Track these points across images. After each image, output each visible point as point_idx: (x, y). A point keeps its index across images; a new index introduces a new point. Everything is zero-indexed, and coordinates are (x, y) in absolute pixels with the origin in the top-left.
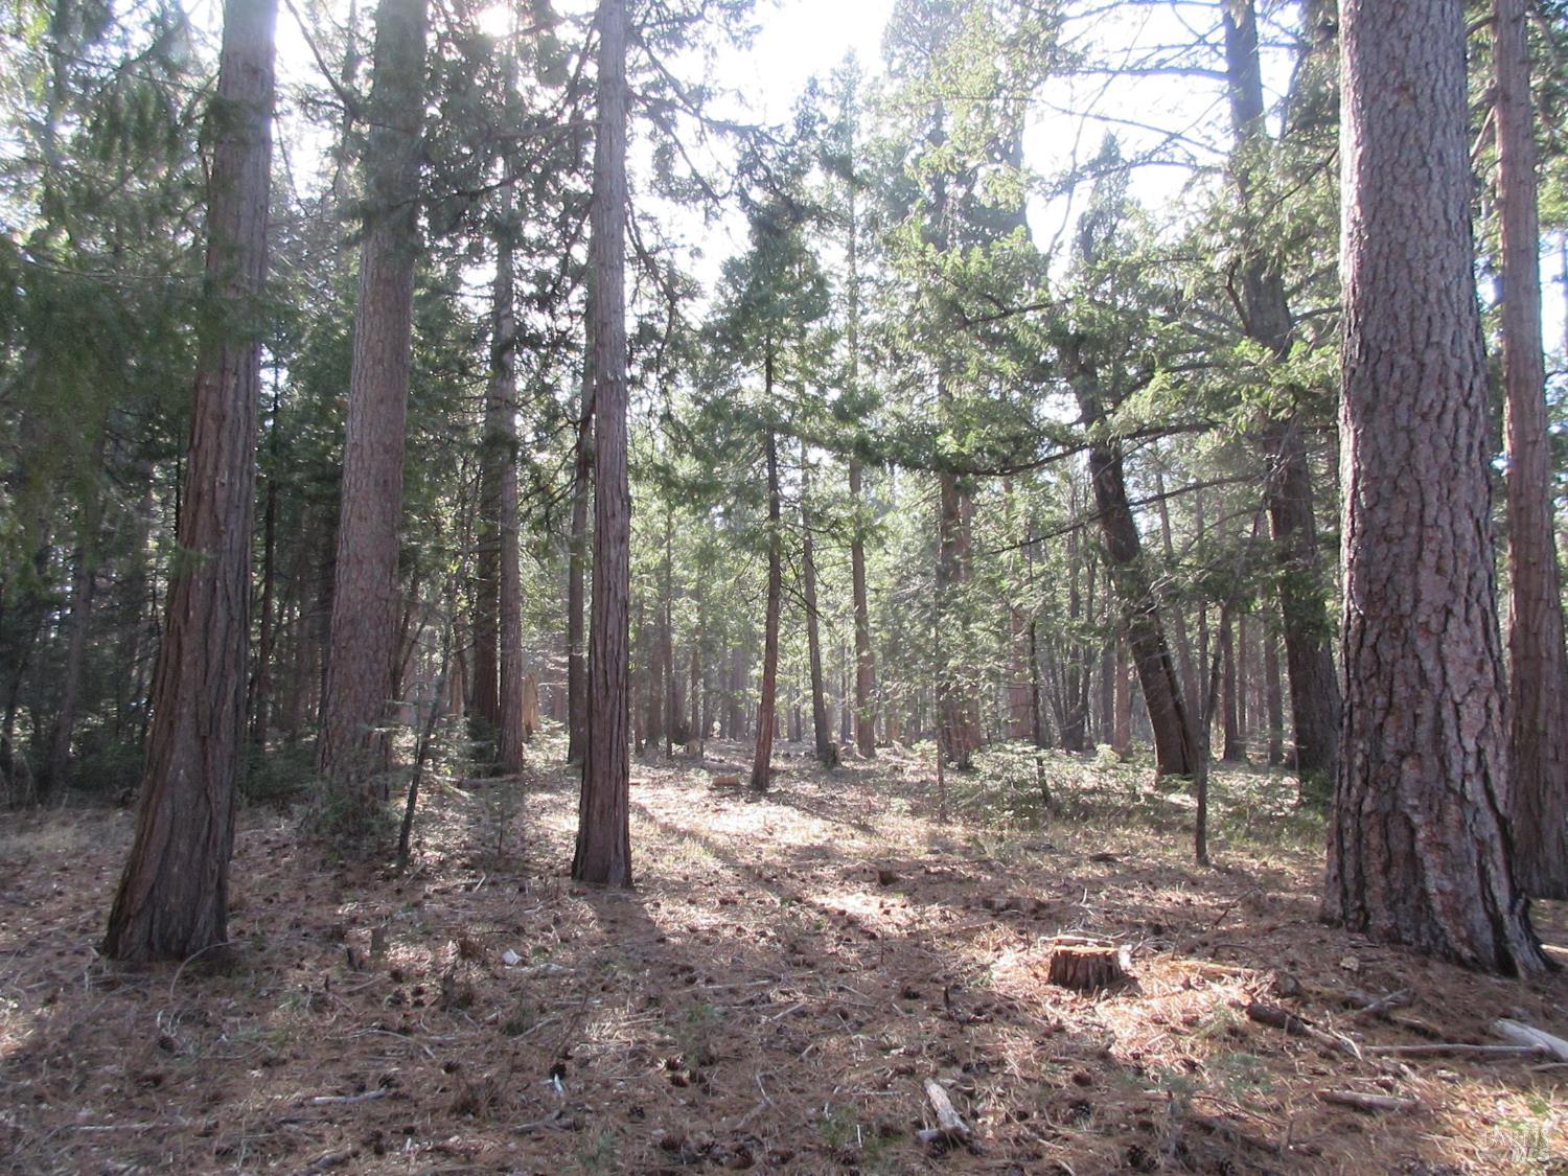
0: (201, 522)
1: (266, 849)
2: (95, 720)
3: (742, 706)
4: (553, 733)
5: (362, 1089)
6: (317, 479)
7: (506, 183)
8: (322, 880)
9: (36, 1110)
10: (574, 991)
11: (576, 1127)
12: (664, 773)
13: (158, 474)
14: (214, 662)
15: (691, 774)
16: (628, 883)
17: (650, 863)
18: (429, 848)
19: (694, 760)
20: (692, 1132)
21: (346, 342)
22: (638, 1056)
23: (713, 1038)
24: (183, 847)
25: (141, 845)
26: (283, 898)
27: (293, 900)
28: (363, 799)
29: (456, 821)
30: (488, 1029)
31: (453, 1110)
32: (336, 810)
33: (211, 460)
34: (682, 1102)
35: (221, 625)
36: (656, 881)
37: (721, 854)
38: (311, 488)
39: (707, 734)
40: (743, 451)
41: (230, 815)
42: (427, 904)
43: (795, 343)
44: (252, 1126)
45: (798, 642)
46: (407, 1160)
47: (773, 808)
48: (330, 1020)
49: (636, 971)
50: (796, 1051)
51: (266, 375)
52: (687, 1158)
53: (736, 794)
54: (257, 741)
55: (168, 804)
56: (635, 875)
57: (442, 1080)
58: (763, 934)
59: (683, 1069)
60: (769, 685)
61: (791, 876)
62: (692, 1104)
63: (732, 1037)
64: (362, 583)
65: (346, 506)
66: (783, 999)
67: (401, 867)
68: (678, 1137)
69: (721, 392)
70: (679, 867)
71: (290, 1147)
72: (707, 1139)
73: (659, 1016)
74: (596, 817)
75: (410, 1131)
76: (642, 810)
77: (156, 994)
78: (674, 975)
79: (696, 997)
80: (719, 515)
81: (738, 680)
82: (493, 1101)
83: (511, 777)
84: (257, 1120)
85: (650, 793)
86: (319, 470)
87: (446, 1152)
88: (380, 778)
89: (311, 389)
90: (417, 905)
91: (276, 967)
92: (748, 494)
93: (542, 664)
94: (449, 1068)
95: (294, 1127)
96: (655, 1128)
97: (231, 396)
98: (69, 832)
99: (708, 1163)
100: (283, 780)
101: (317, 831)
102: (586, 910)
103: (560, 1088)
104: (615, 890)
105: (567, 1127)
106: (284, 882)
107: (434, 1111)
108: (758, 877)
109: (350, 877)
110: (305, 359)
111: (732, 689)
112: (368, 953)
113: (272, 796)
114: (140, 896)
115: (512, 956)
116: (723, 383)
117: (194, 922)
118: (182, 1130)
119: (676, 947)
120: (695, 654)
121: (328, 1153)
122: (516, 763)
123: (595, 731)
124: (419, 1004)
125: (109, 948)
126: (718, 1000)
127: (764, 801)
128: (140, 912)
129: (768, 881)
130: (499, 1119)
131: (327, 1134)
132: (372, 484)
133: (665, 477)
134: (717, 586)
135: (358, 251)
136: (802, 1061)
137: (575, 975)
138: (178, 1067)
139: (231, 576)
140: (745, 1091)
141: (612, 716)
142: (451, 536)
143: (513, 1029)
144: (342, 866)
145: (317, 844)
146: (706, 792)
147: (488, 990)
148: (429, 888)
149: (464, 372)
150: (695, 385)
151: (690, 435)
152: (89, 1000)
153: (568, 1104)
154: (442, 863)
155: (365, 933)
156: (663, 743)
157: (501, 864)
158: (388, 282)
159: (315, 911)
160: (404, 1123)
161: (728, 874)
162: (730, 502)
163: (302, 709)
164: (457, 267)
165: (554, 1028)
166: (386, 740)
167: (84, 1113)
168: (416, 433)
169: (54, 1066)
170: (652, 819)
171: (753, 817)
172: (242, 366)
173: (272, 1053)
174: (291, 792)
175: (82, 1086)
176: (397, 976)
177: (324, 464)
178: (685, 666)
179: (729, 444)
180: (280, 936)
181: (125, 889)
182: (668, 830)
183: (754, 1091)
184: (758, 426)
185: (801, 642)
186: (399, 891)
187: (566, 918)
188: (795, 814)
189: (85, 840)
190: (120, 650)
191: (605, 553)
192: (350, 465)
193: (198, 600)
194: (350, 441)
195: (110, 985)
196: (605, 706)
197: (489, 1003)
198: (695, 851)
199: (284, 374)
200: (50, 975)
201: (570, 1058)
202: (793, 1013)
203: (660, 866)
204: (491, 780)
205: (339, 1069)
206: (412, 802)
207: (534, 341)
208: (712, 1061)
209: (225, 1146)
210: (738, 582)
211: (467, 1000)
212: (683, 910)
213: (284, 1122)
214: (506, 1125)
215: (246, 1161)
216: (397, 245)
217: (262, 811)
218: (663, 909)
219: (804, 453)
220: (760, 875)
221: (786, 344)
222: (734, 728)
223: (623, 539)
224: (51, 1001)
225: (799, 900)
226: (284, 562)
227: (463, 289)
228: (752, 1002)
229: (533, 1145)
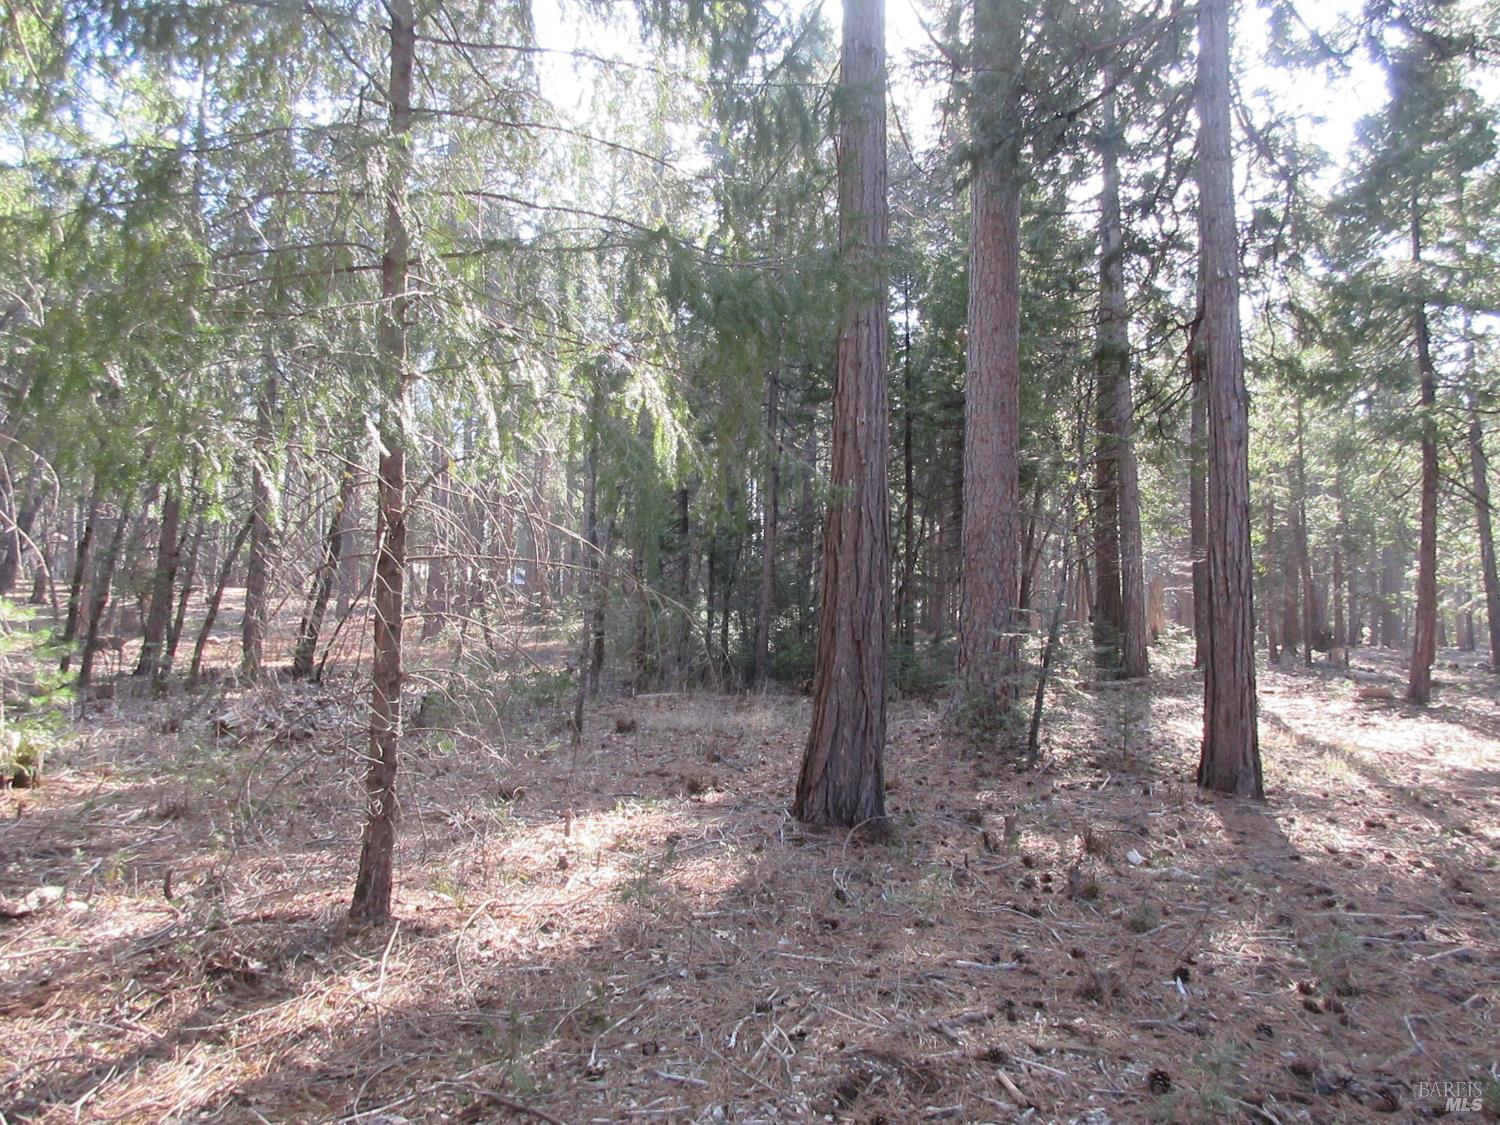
0: (847, 457)
1: (916, 737)
2: (784, 622)
3: (1396, 611)
4: (1179, 637)
5: (996, 959)
6: (946, 406)
7: (1110, 90)
8: (963, 769)
9: (750, 933)
10: (1199, 898)
11: (1200, 1032)
12: (1302, 681)
13: (821, 414)
14: (864, 577)
15: (1334, 683)
16: (1259, 794)
17: (1284, 775)
18: (1057, 746)
19: (1340, 669)
20: (1326, 1062)
21: (963, 277)
22: (1267, 973)
23: (1353, 968)
24: (847, 732)
25: (817, 727)
26: (930, 782)
27: (939, 784)
28: (996, 697)
29: (1083, 721)
30: (1112, 923)
31: (1078, 994)
32: (974, 707)
33: (852, 403)
34: (1316, 1028)
35: (867, 545)
36: (1289, 796)
37: (1367, 771)
38: (940, 416)
39: (1354, 642)
40: (1385, 331)
41: (883, 709)
42: (1055, 798)
43: (1451, 199)
44: (906, 976)
45: (1466, 540)
46: (1036, 1031)
47: (1435, 725)
48: (970, 893)
49: (1266, 886)
50: (1456, 999)
51: (898, 318)
52: (1320, 1087)
53: (1388, 708)
54: (907, 642)
55: (834, 697)
56: (1267, 787)
57: (1068, 963)
58: (1418, 865)
59: (1318, 995)
60: (1428, 587)
61: (1457, 803)
62: (1326, 1033)
63: (1378, 969)
64: (986, 501)
65: (969, 430)
66: (1443, 938)
67: (1032, 761)
68: (1310, 1064)
69: (1358, 267)
70: (1318, 783)
71: (937, 999)
72: (1344, 1072)
73: (1292, 936)
74: (1221, 724)
75: (1039, 1006)
76: (1275, 720)
77: (830, 852)
78: (1309, 895)
79: (1335, 923)
80: (1360, 402)
81: (1392, 582)
82: (1116, 992)
83: (1136, 680)
84: (911, 970)
85: (1286, 702)
86: (947, 399)
87: (1072, 1031)
88: (1009, 679)
89: (937, 324)
90: (1045, 798)
91: (924, 841)
92: (1392, 378)
93: (1166, 569)
94: (1076, 954)
95: (939, 982)
96: (1285, 1050)
97: (864, 346)
98: (769, 713)
99: (1345, 1098)
100: (929, 677)
101: (957, 724)
102: (1212, 818)
103: (1183, 991)
104: (1245, 801)
105: (1190, 1031)
106: (931, 767)
107: (1061, 991)
108: (1415, 800)
109: (987, 767)
110: (930, 298)
111: (1384, 593)
112: (1002, 838)
113: (921, 691)
114: (818, 771)
115: (1135, 856)
116: (1359, 258)
117: (859, 799)
118: (853, 969)
119: (1312, 867)
120: (1337, 555)
121: (967, 1011)
122: (1142, 667)
123: (1217, 640)
124: (1047, 890)
125: (798, 811)
126: (1360, 929)
127: (1423, 718)
128: (817, 785)
129: (1427, 806)
130: (1121, 1010)
131: (967, 994)
132: (991, 408)
133: (1289, 370)
134: (1362, 481)
135: (968, 191)
136: (1463, 1010)
137: (1200, 882)
138: (850, 916)
139: (873, 502)
140: (1393, 1031)
141: (1234, 624)
142: (1068, 449)
143: (1137, 927)
144: (980, 757)
145: (959, 735)
146: (1351, 704)
147: (1111, 886)
148: (1057, 783)
149: (1074, 289)
150: (1325, 264)
151: (1316, 322)
152: (785, 854)
153: (1191, 1008)
154: (1069, 760)
155: (1000, 819)
156: (1301, 649)
157: (1126, 765)
158: (995, 215)
159: (957, 796)
160: (1033, 997)
161: (1376, 794)
162: (1373, 387)
163: (945, 614)
164: (1063, 187)
165: (1177, 932)
166: (1014, 645)
167: (783, 942)
168: (1031, 353)
169: (761, 900)
170: (1287, 730)
171: (1408, 734)
172: (872, 317)
173: (921, 915)
174: (936, 688)
175: (780, 921)
176: (1028, 862)
177: (949, 392)
178: (1325, 568)
179: (1367, 325)
180: (927, 817)
181: (807, 764)
182: (1305, 742)
183: (1403, 1033)
184: (1404, 300)
185: (1470, 539)
186: (1029, 784)
187: (1192, 825)
188: (1465, 735)
189: (781, 721)
190: (800, 565)
191: (1221, 459)
192: (971, 391)
193: (848, 525)
194: (970, 370)
195: (800, 841)
196: (1227, 613)
197: (1113, 898)
198: (1336, 767)
199: (914, 314)
200: (758, 829)
201: (1194, 963)
202: (1454, 956)
203: (1296, 779)
204: (1117, 683)
205: (978, 939)
206: (1039, 701)
207: (1142, 248)
208: (1351, 992)
209: (885, 988)
210: (1384, 475)
211: (1092, 893)
212: (1321, 828)
213: (933, 977)
214: (1130, 1017)
215: (902, 1005)
216: (1003, 180)
217: (913, 703)
218: (1298, 825)
219: (1468, 324)
220: (1417, 799)
221: (1437, 201)
222: (1388, 633)
223: (1242, 442)
224: (758, 849)
225: (1467, 831)
226: (922, 482)
227: (1069, 208)
228: (1402, 937)
229: (1155, 1042)
